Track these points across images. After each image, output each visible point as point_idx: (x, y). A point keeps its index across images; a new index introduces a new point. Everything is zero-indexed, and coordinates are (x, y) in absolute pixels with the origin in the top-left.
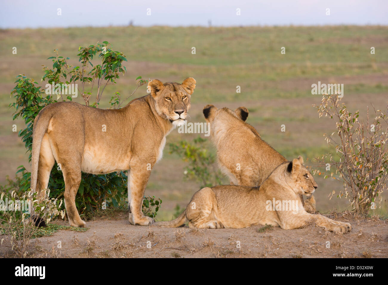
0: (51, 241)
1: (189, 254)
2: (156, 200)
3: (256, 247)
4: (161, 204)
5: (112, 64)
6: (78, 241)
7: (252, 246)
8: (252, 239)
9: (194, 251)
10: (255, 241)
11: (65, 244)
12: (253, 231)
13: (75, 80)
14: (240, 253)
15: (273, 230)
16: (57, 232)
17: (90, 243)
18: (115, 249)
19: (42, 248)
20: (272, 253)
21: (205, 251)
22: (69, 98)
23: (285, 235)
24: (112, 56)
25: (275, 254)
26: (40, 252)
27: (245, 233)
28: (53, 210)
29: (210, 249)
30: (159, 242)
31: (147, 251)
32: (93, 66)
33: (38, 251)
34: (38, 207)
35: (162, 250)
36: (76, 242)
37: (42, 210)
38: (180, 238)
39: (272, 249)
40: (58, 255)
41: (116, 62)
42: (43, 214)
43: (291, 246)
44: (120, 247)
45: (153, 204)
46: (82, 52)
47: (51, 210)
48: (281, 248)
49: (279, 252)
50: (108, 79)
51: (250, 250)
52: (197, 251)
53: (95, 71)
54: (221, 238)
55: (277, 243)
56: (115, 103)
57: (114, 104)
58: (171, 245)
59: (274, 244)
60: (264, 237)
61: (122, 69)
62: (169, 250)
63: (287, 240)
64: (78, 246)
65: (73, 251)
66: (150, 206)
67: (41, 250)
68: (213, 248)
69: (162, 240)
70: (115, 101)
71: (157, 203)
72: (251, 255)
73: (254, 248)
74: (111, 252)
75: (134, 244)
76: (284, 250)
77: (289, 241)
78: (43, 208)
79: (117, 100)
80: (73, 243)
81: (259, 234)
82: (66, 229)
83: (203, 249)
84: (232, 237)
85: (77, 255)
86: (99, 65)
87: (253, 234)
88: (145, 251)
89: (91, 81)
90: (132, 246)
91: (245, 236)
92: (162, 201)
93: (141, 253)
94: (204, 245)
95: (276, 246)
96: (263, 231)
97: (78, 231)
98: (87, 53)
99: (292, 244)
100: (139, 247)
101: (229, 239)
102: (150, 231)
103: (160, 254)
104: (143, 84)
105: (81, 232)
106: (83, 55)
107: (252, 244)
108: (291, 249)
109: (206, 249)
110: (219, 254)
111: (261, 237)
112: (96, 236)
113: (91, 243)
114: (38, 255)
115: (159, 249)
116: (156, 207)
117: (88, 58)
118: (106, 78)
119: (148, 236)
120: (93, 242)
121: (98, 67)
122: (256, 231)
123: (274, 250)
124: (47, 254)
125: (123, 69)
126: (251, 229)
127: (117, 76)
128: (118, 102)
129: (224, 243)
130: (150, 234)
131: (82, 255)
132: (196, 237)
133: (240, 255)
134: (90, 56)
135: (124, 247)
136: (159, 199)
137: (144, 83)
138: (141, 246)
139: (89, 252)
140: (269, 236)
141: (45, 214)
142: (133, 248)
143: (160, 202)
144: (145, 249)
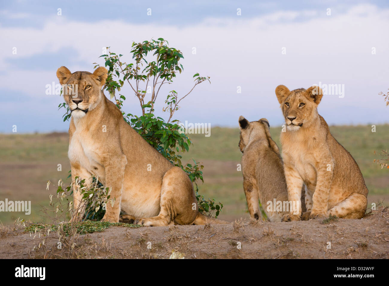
0: (101, 236)
1: (248, 243)
2: (216, 205)
3: (319, 237)
4: (221, 208)
5: (167, 62)
6: (130, 234)
7: (315, 236)
8: (315, 230)
9: (253, 240)
10: (318, 232)
11: (116, 238)
12: (316, 223)
13: (129, 78)
14: (301, 242)
15: (337, 221)
16: (108, 228)
17: (142, 236)
18: (169, 240)
19: (91, 241)
20: (337, 242)
21: (265, 241)
22: (123, 97)
23: (350, 226)
24: (168, 53)
25: (340, 244)
26: (89, 244)
27: (308, 225)
28: (101, 197)
29: (269, 239)
30: (215, 234)
31: (203, 242)
32: (147, 63)
33: (87, 243)
34: (86, 193)
35: (219, 241)
36: (128, 235)
37: (90, 197)
38: (238, 228)
39: (336, 238)
40: (108, 247)
41: (172, 59)
42: (92, 202)
43: (356, 236)
44: (174, 239)
45: (213, 208)
46: (136, 48)
47: (100, 198)
48: (346, 237)
49: (344, 241)
50: (164, 77)
51: (313, 239)
52: (256, 241)
53: (150, 68)
54: (282, 230)
55: (342, 233)
56: (172, 102)
57: (170, 104)
58: (229, 236)
59: (338, 233)
60: (328, 227)
61: (178, 67)
62: (226, 240)
63: (352, 230)
64: (130, 239)
65: (125, 244)
66: (210, 210)
67: (91, 243)
68: (273, 237)
69: (219, 231)
70: (172, 100)
71: (218, 208)
72: (314, 244)
73: (316, 238)
74: (165, 244)
75: (190, 236)
76: (349, 240)
77: (355, 231)
78: (91, 196)
79: (174, 99)
80: (125, 237)
81: (323, 226)
82: (118, 225)
83: (263, 238)
84: (294, 228)
85: (129, 248)
86: (153, 62)
87: (317, 226)
88: (201, 243)
89: (146, 79)
90: (187, 237)
91: (308, 227)
92: (223, 205)
93: (196, 244)
94: (263, 234)
95: (340, 236)
96: (327, 222)
97: (131, 227)
98: (140, 50)
99: (358, 234)
100: (194, 238)
101: (291, 229)
102: (206, 222)
103: (217, 244)
104: (200, 82)
105: (135, 228)
106: (136, 51)
107: (314, 234)
108: (357, 239)
109: (266, 238)
110: (279, 242)
111: (325, 228)
112: (149, 229)
113: (144, 235)
114: (87, 248)
115: (216, 240)
116: (216, 211)
117: (142, 54)
118: (162, 77)
119: (205, 229)
120: (146, 235)
121: (153, 64)
122: (320, 223)
123: (339, 239)
124: (96, 246)
125: (180, 67)
126: (314, 221)
127: (174, 75)
128: (174, 101)
129: (285, 233)
130: (206, 226)
131: (134, 247)
132: (255, 229)
133: (301, 244)
134: (144, 52)
135: (178, 238)
136: (220, 203)
137: (202, 80)
138: (196, 238)
139: (141, 244)
140: (333, 226)
141: (94, 202)
142: (188, 239)
143: (220, 206)
144: (201, 240)
